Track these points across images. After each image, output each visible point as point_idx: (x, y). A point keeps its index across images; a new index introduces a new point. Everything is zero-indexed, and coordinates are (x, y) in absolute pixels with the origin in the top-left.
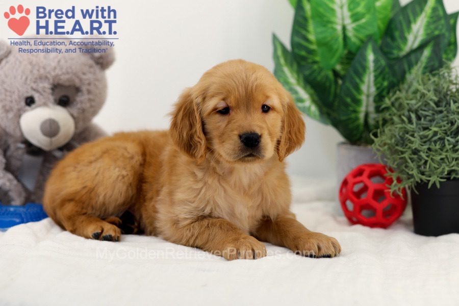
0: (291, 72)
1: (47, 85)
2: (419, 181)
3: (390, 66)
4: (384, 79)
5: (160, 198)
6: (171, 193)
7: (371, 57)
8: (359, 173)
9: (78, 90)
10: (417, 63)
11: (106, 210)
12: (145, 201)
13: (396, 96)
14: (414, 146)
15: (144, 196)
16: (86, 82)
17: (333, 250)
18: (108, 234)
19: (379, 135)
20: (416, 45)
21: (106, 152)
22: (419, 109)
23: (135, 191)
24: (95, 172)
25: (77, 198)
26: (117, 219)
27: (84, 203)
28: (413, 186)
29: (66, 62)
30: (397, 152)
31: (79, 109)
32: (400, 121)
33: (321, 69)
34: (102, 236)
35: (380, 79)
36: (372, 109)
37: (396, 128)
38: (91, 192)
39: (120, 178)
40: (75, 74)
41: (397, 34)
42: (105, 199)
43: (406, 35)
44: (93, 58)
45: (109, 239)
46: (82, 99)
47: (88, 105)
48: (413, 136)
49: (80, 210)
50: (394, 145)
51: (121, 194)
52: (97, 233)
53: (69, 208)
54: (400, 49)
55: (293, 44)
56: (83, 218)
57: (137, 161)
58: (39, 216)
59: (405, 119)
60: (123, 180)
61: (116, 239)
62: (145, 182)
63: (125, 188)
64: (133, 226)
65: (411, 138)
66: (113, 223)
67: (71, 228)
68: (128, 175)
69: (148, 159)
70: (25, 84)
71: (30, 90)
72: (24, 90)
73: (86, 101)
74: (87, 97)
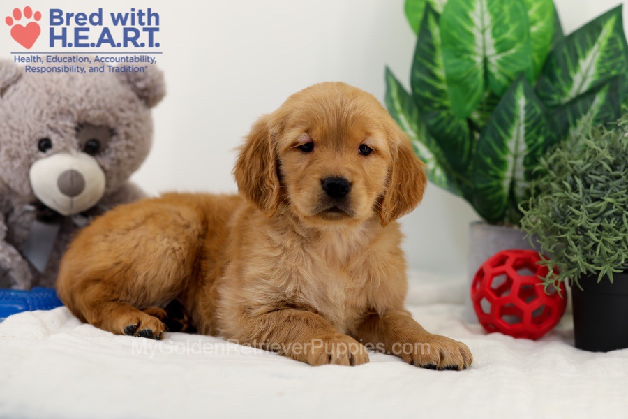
0: (410, 122)
1: (69, 123)
2: (585, 273)
3: (548, 116)
4: (538, 133)
5: (224, 278)
6: (240, 271)
7: (521, 101)
8: (500, 260)
9: (112, 132)
10: (585, 113)
11: (145, 296)
12: (203, 283)
13: (555, 155)
14: (579, 223)
15: (203, 277)
16: (125, 122)
17: (461, 359)
18: (146, 329)
19: (530, 206)
20: (585, 88)
21: (151, 216)
22: (588, 173)
23: (189, 271)
24: (135, 243)
25: (106, 278)
26: (161, 311)
27: (115, 285)
28: (576, 279)
29: (98, 92)
30: (554, 231)
31: (113, 159)
32: (560, 189)
33: (451, 118)
34: (138, 331)
35: (533, 133)
36: (520, 175)
37: (555, 197)
38: (127, 270)
39: (170, 251)
40: (109, 110)
41: (558, 72)
42: (145, 281)
43: (572, 74)
44: (135, 89)
45: (148, 335)
46: (117, 146)
47: (126, 154)
48: (578, 208)
49: (109, 294)
50: (551, 221)
51: (169, 275)
52: (132, 327)
53: (94, 291)
54: (562, 93)
55: (414, 82)
56: (113, 305)
57: (194, 231)
58: (50, 303)
59: (567, 185)
60: (173, 255)
61: (158, 336)
62: (205, 259)
63: (175, 266)
64: (181, 321)
65: (575, 211)
66: (155, 315)
67: (94, 320)
68: (180, 248)
69: (210, 226)
70: (40, 120)
71: (45, 129)
72: (38, 129)
73: (123, 148)
74: (124, 142)
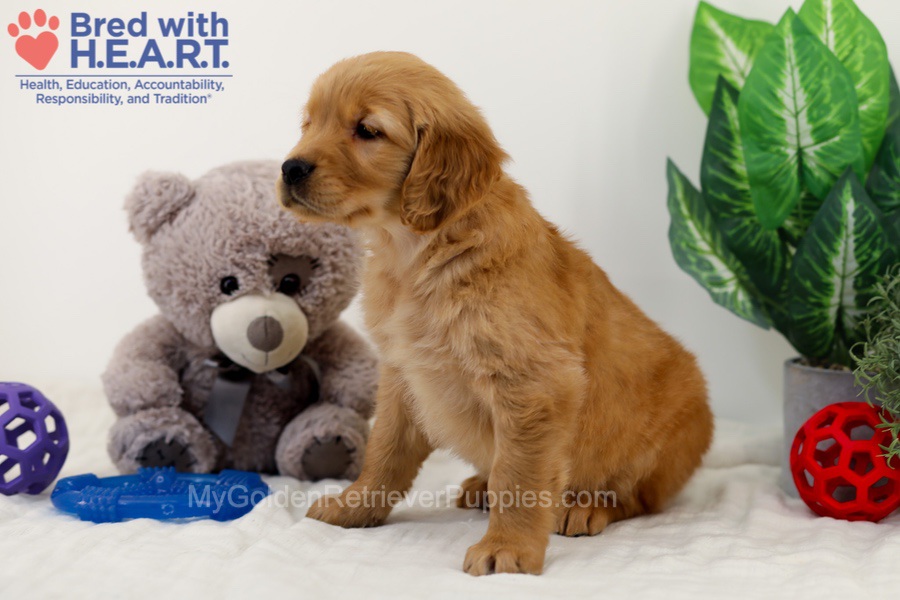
0: (701, 231)
1: (260, 256)
3: (885, 223)
4: (873, 246)
7: (849, 206)
9: (314, 264)
13: (897, 280)
16: (331, 250)
19: (866, 352)
31: (317, 298)
33: (757, 227)
35: (866, 246)
36: (850, 300)
40: (310, 236)
46: (322, 280)
47: (333, 291)
50: (894, 372)
55: (704, 178)
70: (221, 254)
71: (229, 266)
72: (220, 264)
73: (329, 284)
74: (331, 276)
